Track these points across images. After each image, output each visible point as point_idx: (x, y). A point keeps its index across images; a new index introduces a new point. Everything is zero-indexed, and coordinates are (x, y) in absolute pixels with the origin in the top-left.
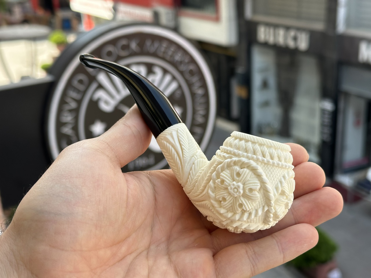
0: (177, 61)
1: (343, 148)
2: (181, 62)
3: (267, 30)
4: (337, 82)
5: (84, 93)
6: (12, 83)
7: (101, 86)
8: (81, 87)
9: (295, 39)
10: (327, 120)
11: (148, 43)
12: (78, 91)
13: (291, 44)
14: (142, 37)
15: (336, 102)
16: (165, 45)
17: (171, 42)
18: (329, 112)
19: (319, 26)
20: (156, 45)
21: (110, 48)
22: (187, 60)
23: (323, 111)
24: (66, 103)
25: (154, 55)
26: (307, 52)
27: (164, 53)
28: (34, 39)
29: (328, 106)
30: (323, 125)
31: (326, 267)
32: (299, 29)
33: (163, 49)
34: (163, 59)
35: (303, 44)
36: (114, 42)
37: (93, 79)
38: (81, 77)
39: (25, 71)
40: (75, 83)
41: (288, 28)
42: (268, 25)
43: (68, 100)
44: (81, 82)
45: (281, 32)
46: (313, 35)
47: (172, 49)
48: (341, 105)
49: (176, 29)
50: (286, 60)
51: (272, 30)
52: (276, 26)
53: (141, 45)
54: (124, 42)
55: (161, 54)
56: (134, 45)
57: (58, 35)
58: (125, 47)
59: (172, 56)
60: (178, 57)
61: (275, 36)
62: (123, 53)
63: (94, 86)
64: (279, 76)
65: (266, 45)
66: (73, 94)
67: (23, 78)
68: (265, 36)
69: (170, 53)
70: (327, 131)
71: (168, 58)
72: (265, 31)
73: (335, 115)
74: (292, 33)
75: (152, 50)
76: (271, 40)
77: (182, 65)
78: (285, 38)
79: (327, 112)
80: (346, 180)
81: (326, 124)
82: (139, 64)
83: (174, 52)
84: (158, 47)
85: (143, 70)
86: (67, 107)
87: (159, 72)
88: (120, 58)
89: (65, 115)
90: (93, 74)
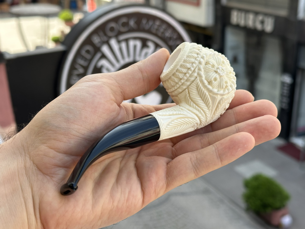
0: (167, 37)
1: (298, 115)
2: (170, 38)
3: (240, 14)
4: (296, 60)
5: (90, 61)
6: (28, 51)
7: (104, 56)
8: (88, 56)
9: (262, 22)
10: (286, 91)
11: (144, 21)
12: (85, 59)
13: (259, 27)
14: (139, 16)
15: (294, 77)
16: (158, 23)
17: (163, 21)
18: (288, 84)
19: (283, 13)
20: (151, 23)
21: (113, 25)
22: (175, 37)
23: (283, 84)
24: (76, 69)
25: (149, 31)
26: (272, 34)
27: (157, 30)
28: (47, 16)
29: (287, 79)
30: (282, 95)
31: (280, 213)
32: (266, 15)
33: (156, 27)
34: (156, 35)
35: (269, 27)
36: (116, 19)
37: (97, 49)
38: (88, 48)
39: (39, 42)
40: (83, 52)
41: (256, 13)
42: (240, 10)
43: (77, 66)
44: (88, 52)
45: (251, 17)
46: (277, 19)
47: (164, 27)
48: (299, 79)
49: (164, 10)
50: (254, 40)
51: (243, 15)
52: (247, 11)
53: (138, 23)
54: (124, 20)
55: (154, 31)
56: (132, 23)
57: (66, 14)
58: (125, 24)
59: (163, 33)
60: (168, 34)
61: (245, 19)
62: (123, 29)
63: (98, 55)
64: (247, 53)
65: (237, 26)
66: (81, 62)
67: (37, 47)
68: (237, 19)
69: (162, 30)
70: (286, 100)
71: (160, 34)
72: (237, 15)
73: (293, 87)
74: (260, 18)
75: (147, 27)
76: (242, 23)
77: (171, 41)
78: (254, 21)
79: (286, 85)
80: (299, 142)
81: (285, 94)
82: (135, 38)
83: (165, 30)
84: (152, 25)
85: (139, 44)
86: (76, 72)
87: (151, 46)
88: (120, 33)
89: (74, 79)
90: (98, 45)
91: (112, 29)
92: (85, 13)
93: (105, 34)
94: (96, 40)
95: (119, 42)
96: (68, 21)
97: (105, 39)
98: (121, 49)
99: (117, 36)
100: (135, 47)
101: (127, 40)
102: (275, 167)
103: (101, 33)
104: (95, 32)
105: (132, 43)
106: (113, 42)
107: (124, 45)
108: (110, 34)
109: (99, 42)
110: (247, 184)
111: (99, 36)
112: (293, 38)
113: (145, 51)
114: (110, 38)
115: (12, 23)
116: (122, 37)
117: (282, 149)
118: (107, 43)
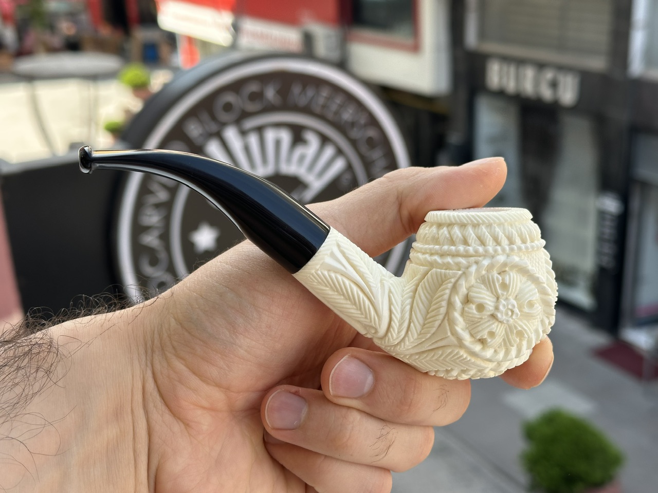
0: (346, 122)
1: (636, 280)
2: (353, 124)
3: (505, 68)
4: (629, 163)
6: (54, 155)
9: (554, 85)
10: (609, 230)
11: (296, 90)
13: (547, 94)
14: (285, 79)
15: (625, 199)
16: (325, 93)
17: (337, 89)
18: (612, 215)
19: (597, 64)
20: (310, 93)
21: (230, 98)
22: (363, 120)
23: (602, 214)
24: (151, 192)
25: (306, 110)
26: (574, 109)
27: (324, 107)
28: (94, 77)
29: (611, 205)
30: (600, 239)
32: (561, 68)
33: (321, 101)
34: (322, 117)
35: (568, 94)
36: (236, 86)
38: (177, 146)
39: (77, 133)
41: (541, 66)
42: (506, 59)
45: (529, 73)
46: (586, 79)
47: (339, 100)
48: (635, 203)
49: (342, 65)
51: (512, 70)
52: (520, 62)
53: (284, 92)
54: (254, 87)
55: (318, 110)
56: (270, 93)
57: (135, 72)
58: (256, 97)
59: (337, 113)
60: (348, 115)
62: (251, 107)
65: (501, 94)
67: (74, 147)
68: (501, 78)
69: (334, 107)
70: (609, 249)
71: (330, 116)
72: (500, 71)
73: (622, 223)
74: (549, 75)
75: (303, 101)
76: (511, 86)
77: (355, 129)
78: (537, 83)
79: (608, 217)
80: (641, 339)
81: (606, 237)
82: (278, 125)
83: (341, 106)
84: (313, 97)
85: (285, 136)
86: (152, 200)
87: (313, 141)
88: (245, 115)
89: (149, 213)
90: (198, 141)
91: (228, 107)
92: (176, 70)
93: (214, 118)
94: (194, 130)
95: (243, 133)
96: (139, 88)
97: (214, 127)
98: (247, 149)
99: (238, 122)
100: (278, 143)
101: (260, 130)
102: (590, 393)
103: (205, 116)
104: (192, 113)
105: (270, 135)
106: (231, 134)
107: (253, 140)
108: (223, 116)
109: (201, 135)
110: (531, 432)
111: (201, 122)
112: (620, 116)
113: (299, 151)
114: (224, 125)
115: (18, 93)
116: (250, 123)
117: (604, 354)
118: (219, 136)
